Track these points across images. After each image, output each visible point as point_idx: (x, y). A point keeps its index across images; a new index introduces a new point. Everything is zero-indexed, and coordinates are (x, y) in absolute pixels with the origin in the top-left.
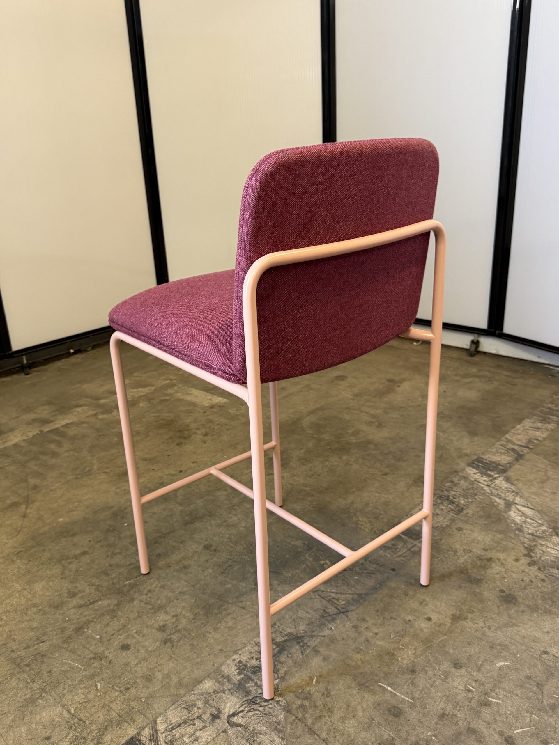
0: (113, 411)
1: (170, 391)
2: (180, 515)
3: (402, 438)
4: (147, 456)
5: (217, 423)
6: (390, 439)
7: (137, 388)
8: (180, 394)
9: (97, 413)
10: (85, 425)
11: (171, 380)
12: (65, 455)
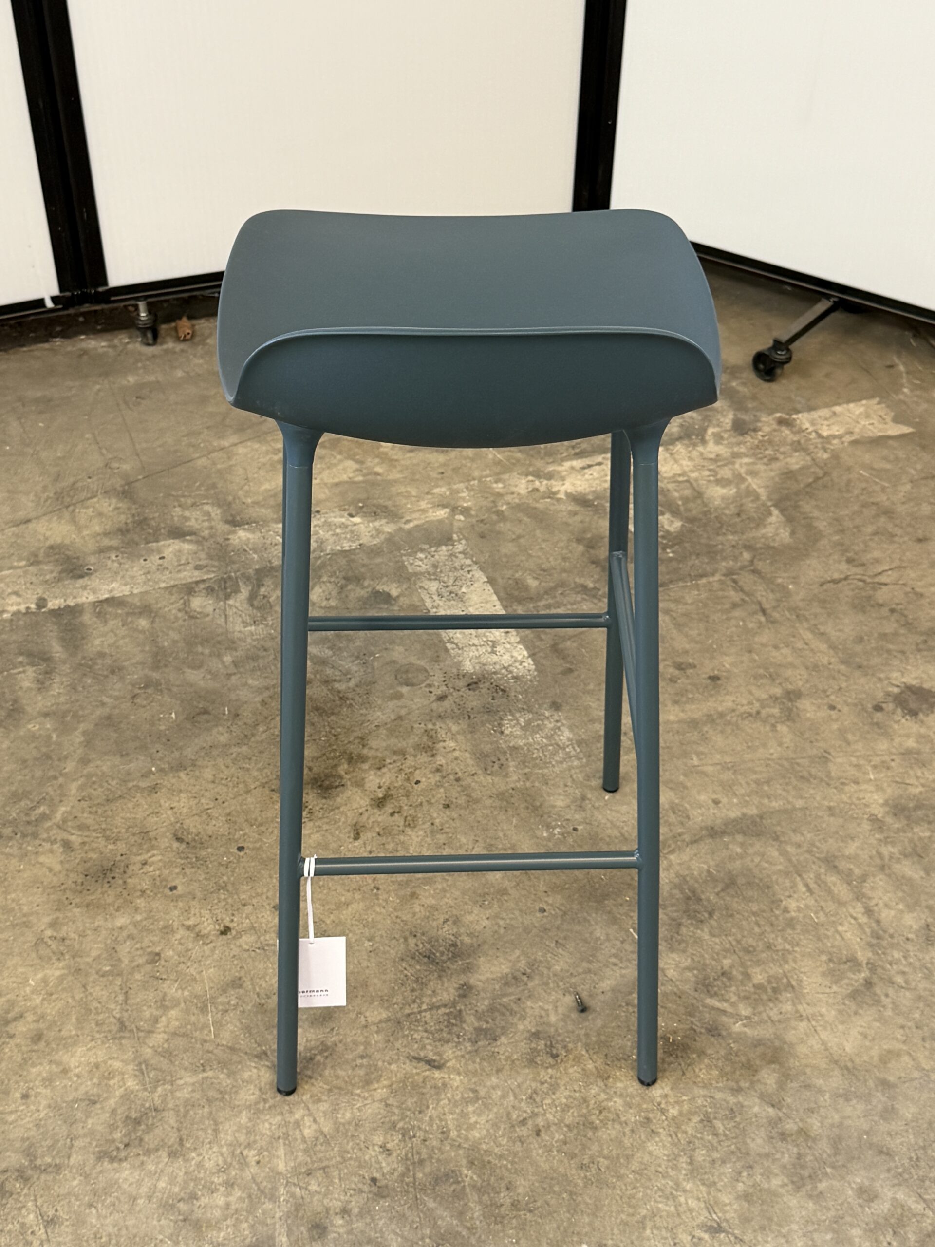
0: (237, 591)
1: (419, 563)
2: (114, 1112)
3: (885, 1084)
4: (193, 825)
5: (440, 760)
6: (850, 1070)
7: (351, 516)
8: (433, 586)
9: (197, 583)
10: (143, 623)
11: (454, 510)
12: (30, 726)
